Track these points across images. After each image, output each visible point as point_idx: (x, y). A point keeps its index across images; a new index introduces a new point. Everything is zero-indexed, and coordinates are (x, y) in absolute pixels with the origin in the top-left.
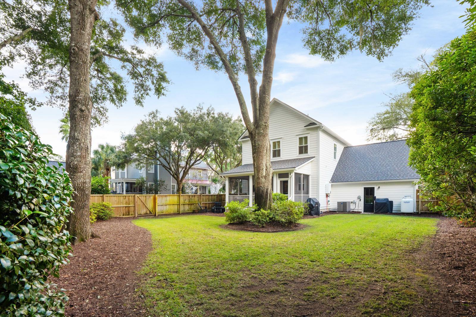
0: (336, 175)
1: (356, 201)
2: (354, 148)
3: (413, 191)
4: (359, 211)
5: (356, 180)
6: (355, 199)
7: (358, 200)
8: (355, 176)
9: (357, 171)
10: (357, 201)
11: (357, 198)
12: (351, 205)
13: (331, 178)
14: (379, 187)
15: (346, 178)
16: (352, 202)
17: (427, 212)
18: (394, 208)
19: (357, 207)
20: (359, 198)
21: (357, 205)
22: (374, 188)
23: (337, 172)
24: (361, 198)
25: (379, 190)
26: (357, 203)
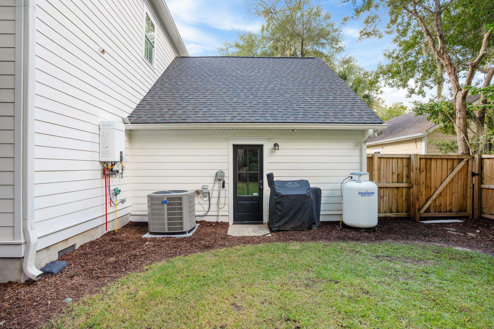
0: (149, 104)
1: (210, 188)
2: (194, 60)
3: (357, 159)
4: (221, 219)
5: (210, 119)
6: (209, 182)
7: (217, 186)
8: (205, 110)
9: (209, 97)
10: (214, 188)
11: (212, 180)
12: (198, 200)
13: (131, 111)
14: (276, 145)
15: (180, 112)
16: (198, 192)
17: (388, 215)
18: (322, 207)
19: (214, 207)
20: (219, 178)
21: (214, 201)
22: (261, 146)
23: (153, 97)
24: (226, 179)
25: (277, 152)
26: (215, 194)
